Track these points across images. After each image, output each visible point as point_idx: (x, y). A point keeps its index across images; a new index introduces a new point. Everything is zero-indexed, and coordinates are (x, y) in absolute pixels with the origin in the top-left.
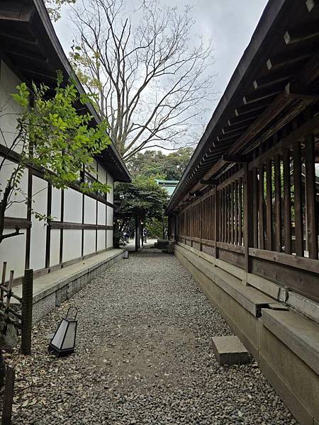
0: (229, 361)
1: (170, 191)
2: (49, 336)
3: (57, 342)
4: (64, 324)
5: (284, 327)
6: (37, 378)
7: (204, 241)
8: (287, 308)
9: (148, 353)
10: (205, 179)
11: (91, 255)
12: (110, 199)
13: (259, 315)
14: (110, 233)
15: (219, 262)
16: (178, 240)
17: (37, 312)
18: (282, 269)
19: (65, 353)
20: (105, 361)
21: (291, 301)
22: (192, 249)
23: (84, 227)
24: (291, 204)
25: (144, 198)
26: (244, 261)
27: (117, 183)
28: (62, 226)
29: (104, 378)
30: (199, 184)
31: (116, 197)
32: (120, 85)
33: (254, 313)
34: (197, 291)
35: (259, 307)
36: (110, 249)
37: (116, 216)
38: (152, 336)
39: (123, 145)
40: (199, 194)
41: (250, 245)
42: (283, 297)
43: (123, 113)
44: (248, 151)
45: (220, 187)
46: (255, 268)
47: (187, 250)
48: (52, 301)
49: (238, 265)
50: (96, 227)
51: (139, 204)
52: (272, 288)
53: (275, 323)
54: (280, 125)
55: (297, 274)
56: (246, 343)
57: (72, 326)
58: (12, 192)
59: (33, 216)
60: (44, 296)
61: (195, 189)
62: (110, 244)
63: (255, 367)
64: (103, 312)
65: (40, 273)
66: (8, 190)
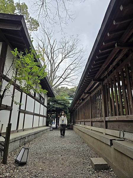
0: (99, 168)
2: (15, 158)
3: (19, 159)
4: (23, 150)
6: (9, 174)
7: (86, 120)
8: (124, 140)
9: (61, 166)
10: (86, 91)
11: (36, 128)
12: (46, 104)
13: (112, 144)
14: (45, 119)
15: (93, 128)
16: (74, 123)
17: (11, 147)
18: (120, 123)
19: (23, 164)
20: (41, 168)
21: (125, 137)
22: (81, 126)
23: (34, 114)
25: (60, 104)
26: (104, 124)
27: (49, 98)
28: (25, 112)
29: (40, 175)
30: (83, 94)
31: (48, 104)
32: (52, 61)
34: (83, 143)
36: (45, 126)
37: (48, 112)
38: (62, 159)
39: (52, 84)
40: (83, 100)
41: (106, 116)
42: (122, 136)
44: (102, 77)
45: (92, 95)
46: (108, 126)
47: (79, 126)
48: (17, 143)
49: (101, 127)
50: (39, 115)
51: (58, 106)
52: (116, 133)
54: (114, 64)
55: (127, 123)
56: (106, 160)
60: (15, 140)
61: (81, 97)
62: (45, 124)
63: (111, 171)
64: (41, 150)
65: (13, 132)
66: (5, 90)
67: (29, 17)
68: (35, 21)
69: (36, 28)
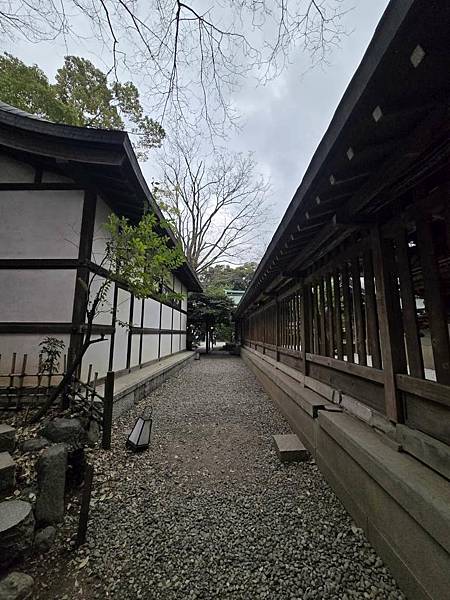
0: (289, 458)
1: (237, 300)
2: (127, 432)
3: (133, 439)
4: (141, 422)
5: (339, 429)
6: (115, 472)
7: (267, 345)
8: (341, 410)
9: (215, 450)
10: (267, 291)
11: (166, 357)
12: (184, 307)
13: (315, 415)
14: (184, 336)
15: (280, 365)
16: (244, 343)
17: (117, 409)
18: (336, 373)
19: (141, 449)
20: (176, 457)
21: (343, 403)
22: (256, 352)
23: (161, 332)
24: (341, 312)
25: (214, 306)
26: (302, 364)
27: (190, 293)
28: (142, 331)
29: (174, 473)
30: (262, 295)
31: (189, 305)
32: (195, 213)
33: (312, 414)
34: (261, 391)
35: (316, 408)
36: (184, 351)
37: (189, 322)
38: (219, 433)
39: (196, 261)
40: (262, 303)
41: (307, 350)
42: (337, 401)
43: (197, 234)
44: (303, 268)
45: (280, 299)
46: (312, 372)
47: (252, 353)
48: (131, 399)
49: (296, 368)
50: (172, 332)
51: (210, 311)
52: (327, 391)
53: (331, 424)
54: (330, 248)
55: (349, 379)
56: (304, 441)
57: (148, 424)
58: (100, 304)
59: (117, 323)
60: (124, 395)
61: (258, 299)
62: (184, 347)
63: (313, 464)
64: (176, 410)
65: (121, 373)
66: (96, 302)
67: (143, 117)
68: (156, 125)
69: (159, 141)
